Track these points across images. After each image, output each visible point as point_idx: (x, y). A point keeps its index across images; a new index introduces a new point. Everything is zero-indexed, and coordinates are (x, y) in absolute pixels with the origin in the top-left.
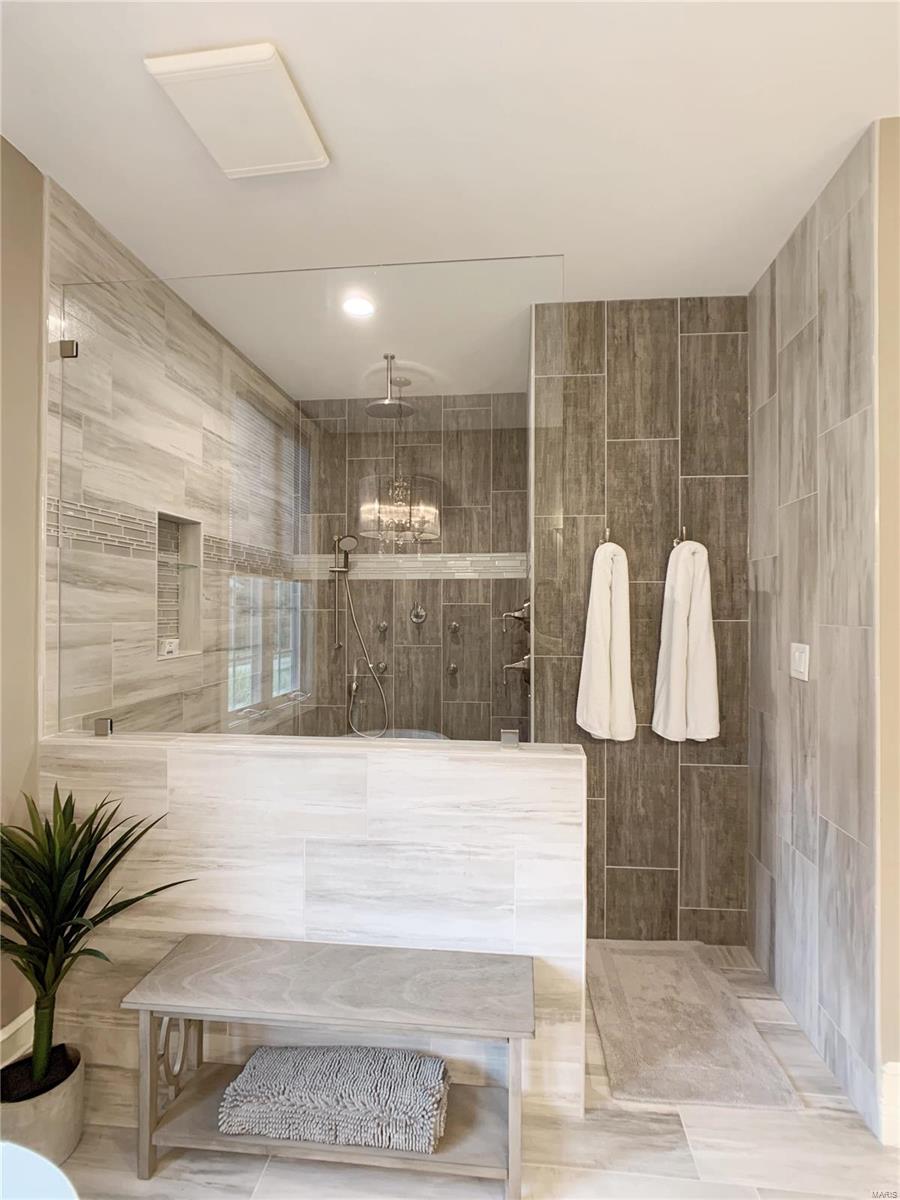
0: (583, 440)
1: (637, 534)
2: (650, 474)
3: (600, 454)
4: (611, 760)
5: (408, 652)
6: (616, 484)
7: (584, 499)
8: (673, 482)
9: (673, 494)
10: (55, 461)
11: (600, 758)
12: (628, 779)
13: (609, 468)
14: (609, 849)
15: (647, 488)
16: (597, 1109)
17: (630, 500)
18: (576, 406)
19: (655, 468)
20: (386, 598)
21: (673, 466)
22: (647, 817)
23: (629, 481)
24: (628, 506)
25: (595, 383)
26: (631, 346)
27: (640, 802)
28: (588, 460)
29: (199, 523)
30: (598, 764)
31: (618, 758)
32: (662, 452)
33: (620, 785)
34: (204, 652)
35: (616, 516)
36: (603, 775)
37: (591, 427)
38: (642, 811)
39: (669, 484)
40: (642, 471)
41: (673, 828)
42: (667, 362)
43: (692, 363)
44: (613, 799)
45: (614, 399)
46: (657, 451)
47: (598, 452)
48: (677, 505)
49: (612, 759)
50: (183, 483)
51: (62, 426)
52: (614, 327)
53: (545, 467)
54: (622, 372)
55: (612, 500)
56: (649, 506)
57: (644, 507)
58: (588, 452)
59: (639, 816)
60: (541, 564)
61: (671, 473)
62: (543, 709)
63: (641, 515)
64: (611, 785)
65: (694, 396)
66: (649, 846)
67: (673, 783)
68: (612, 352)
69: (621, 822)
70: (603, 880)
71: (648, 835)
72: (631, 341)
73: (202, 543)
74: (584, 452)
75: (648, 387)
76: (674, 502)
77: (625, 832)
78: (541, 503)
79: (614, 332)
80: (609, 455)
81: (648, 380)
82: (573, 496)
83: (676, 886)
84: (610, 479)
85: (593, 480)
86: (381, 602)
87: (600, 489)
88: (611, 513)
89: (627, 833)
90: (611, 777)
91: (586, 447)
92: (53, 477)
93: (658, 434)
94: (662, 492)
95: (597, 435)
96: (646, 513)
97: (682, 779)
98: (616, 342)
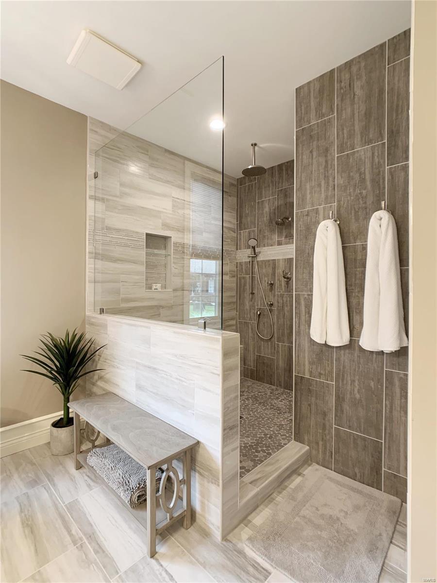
0: (322, 160)
1: (356, 212)
2: (365, 170)
3: (332, 165)
4: (338, 360)
5: (282, 296)
6: (342, 182)
7: (323, 196)
8: (381, 172)
9: (381, 181)
10: (92, 216)
11: (331, 357)
12: (349, 373)
13: (338, 172)
14: (336, 415)
15: (363, 180)
16: (232, 543)
17: (351, 190)
18: (318, 140)
19: (368, 165)
20: (273, 268)
21: (382, 161)
22: (360, 401)
23: (350, 178)
24: (350, 195)
25: (330, 122)
26: (352, 89)
27: (356, 391)
28: (325, 171)
29: (171, 237)
30: (330, 360)
31: (342, 359)
32: (373, 153)
33: (343, 376)
34: (174, 290)
35: (342, 203)
36: (333, 368)
37: (327, 150)
38: (358, 396)
39: (379, 174)
40: (359, 169)
41: (379, 413)
42: (377, 90)
43: (397, 83)
44: (339, 384)
45: (341, 128)
46: (369, 154)
47: (331, 165)
48: (384, 188)
49: (339, 358)
50: (161, 221)
51: (95, 203)
52: (341, 82)
53: (301, 181)
54: (345, 109)
55: (340, 193)
56: (364, 192)
57: (361, 193)
58: (325, 166)
59: (355, 399)
60: (299, 239)
61: (380, 166)
62: (299, 323)
63: (358, 199)
64: (338, 375)
65: (397, 106)
66: (362, 420)
67: (379, 381)
68: (339, 99)
69: (343, 400)
70: (332, 434)
71: (362, 413)
72: (352, 86)
73: (172, 245)
74: (323, 167)
75: (363, 112)
76: (382, 186)
77: (346, 407)
78: (299, 203)
79: (341, 85)
80: (338, 165)
81: (363, 108)
82: (316, 195)
83: (380, 453)
84: (339, 180)
85: (328, 183)
86: (270, 271)
87: (333, 188)
88: (339, 201)
89: (348, 408)
90: (338, 371)
91: (324, 163)
92: (91, 221)
93: (370, 142)
94: (373, 181)
95: (331, 154)
96: (362, 198)
97: (387, 380)
98: (342, 91)
